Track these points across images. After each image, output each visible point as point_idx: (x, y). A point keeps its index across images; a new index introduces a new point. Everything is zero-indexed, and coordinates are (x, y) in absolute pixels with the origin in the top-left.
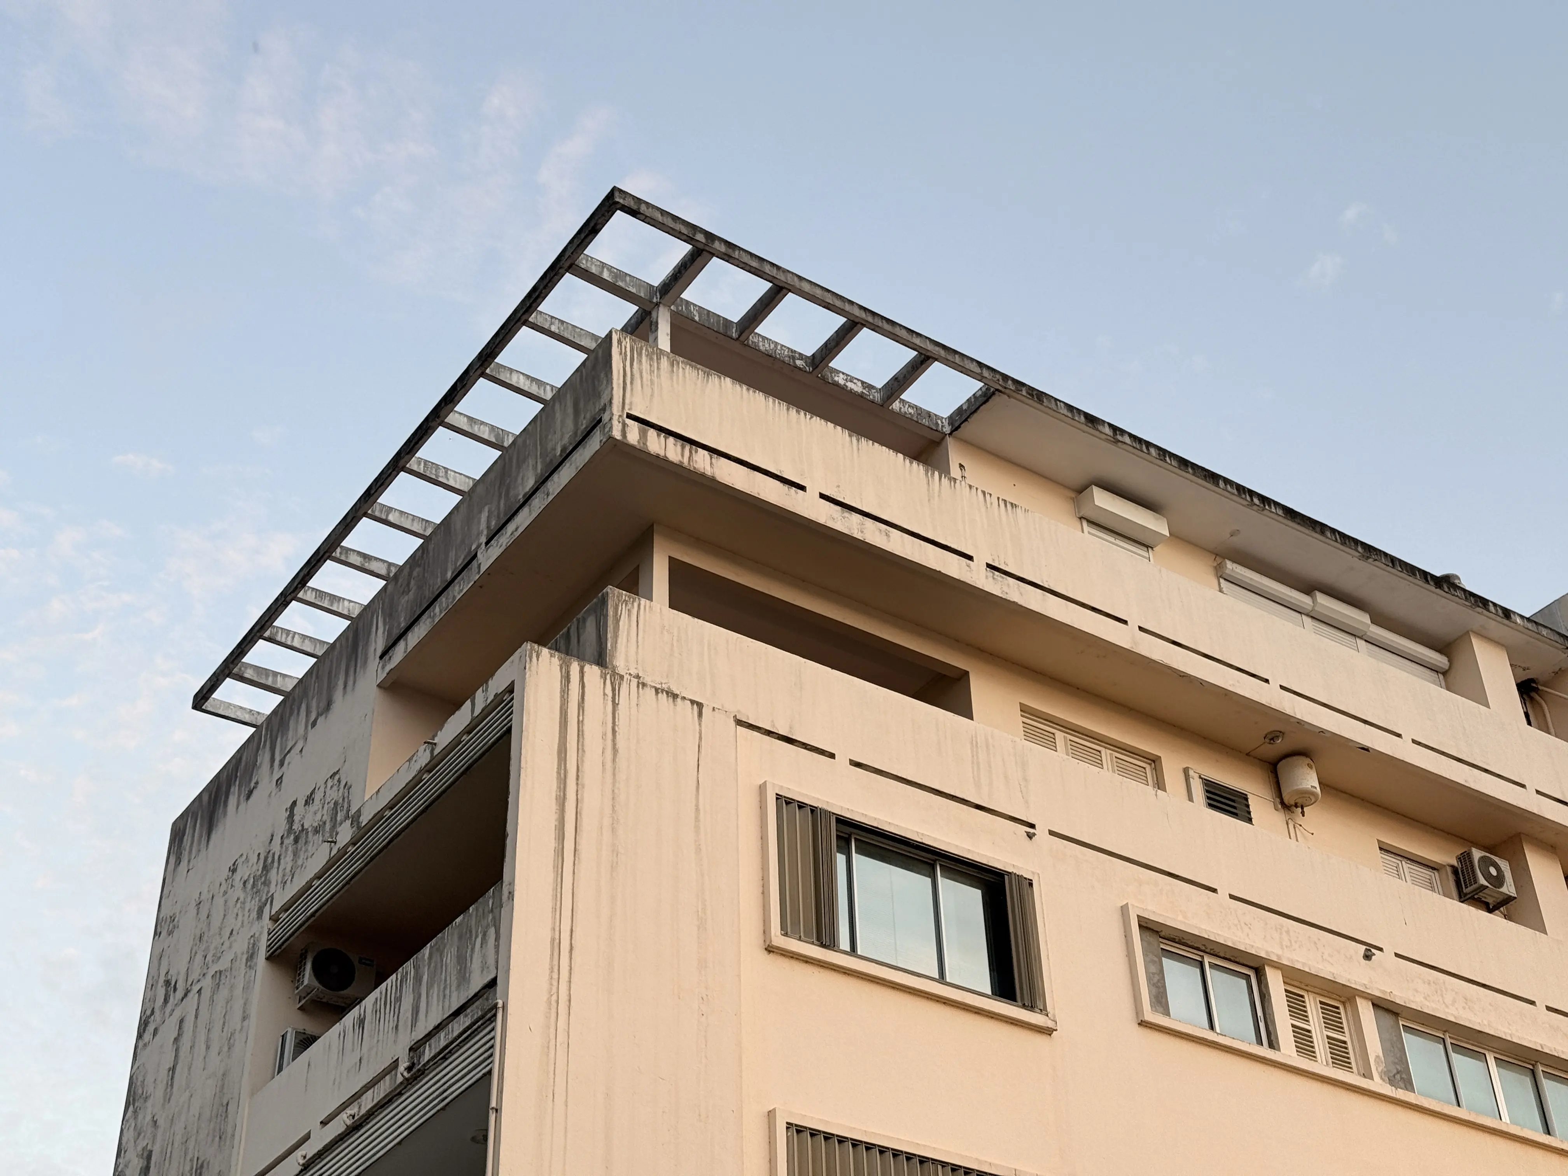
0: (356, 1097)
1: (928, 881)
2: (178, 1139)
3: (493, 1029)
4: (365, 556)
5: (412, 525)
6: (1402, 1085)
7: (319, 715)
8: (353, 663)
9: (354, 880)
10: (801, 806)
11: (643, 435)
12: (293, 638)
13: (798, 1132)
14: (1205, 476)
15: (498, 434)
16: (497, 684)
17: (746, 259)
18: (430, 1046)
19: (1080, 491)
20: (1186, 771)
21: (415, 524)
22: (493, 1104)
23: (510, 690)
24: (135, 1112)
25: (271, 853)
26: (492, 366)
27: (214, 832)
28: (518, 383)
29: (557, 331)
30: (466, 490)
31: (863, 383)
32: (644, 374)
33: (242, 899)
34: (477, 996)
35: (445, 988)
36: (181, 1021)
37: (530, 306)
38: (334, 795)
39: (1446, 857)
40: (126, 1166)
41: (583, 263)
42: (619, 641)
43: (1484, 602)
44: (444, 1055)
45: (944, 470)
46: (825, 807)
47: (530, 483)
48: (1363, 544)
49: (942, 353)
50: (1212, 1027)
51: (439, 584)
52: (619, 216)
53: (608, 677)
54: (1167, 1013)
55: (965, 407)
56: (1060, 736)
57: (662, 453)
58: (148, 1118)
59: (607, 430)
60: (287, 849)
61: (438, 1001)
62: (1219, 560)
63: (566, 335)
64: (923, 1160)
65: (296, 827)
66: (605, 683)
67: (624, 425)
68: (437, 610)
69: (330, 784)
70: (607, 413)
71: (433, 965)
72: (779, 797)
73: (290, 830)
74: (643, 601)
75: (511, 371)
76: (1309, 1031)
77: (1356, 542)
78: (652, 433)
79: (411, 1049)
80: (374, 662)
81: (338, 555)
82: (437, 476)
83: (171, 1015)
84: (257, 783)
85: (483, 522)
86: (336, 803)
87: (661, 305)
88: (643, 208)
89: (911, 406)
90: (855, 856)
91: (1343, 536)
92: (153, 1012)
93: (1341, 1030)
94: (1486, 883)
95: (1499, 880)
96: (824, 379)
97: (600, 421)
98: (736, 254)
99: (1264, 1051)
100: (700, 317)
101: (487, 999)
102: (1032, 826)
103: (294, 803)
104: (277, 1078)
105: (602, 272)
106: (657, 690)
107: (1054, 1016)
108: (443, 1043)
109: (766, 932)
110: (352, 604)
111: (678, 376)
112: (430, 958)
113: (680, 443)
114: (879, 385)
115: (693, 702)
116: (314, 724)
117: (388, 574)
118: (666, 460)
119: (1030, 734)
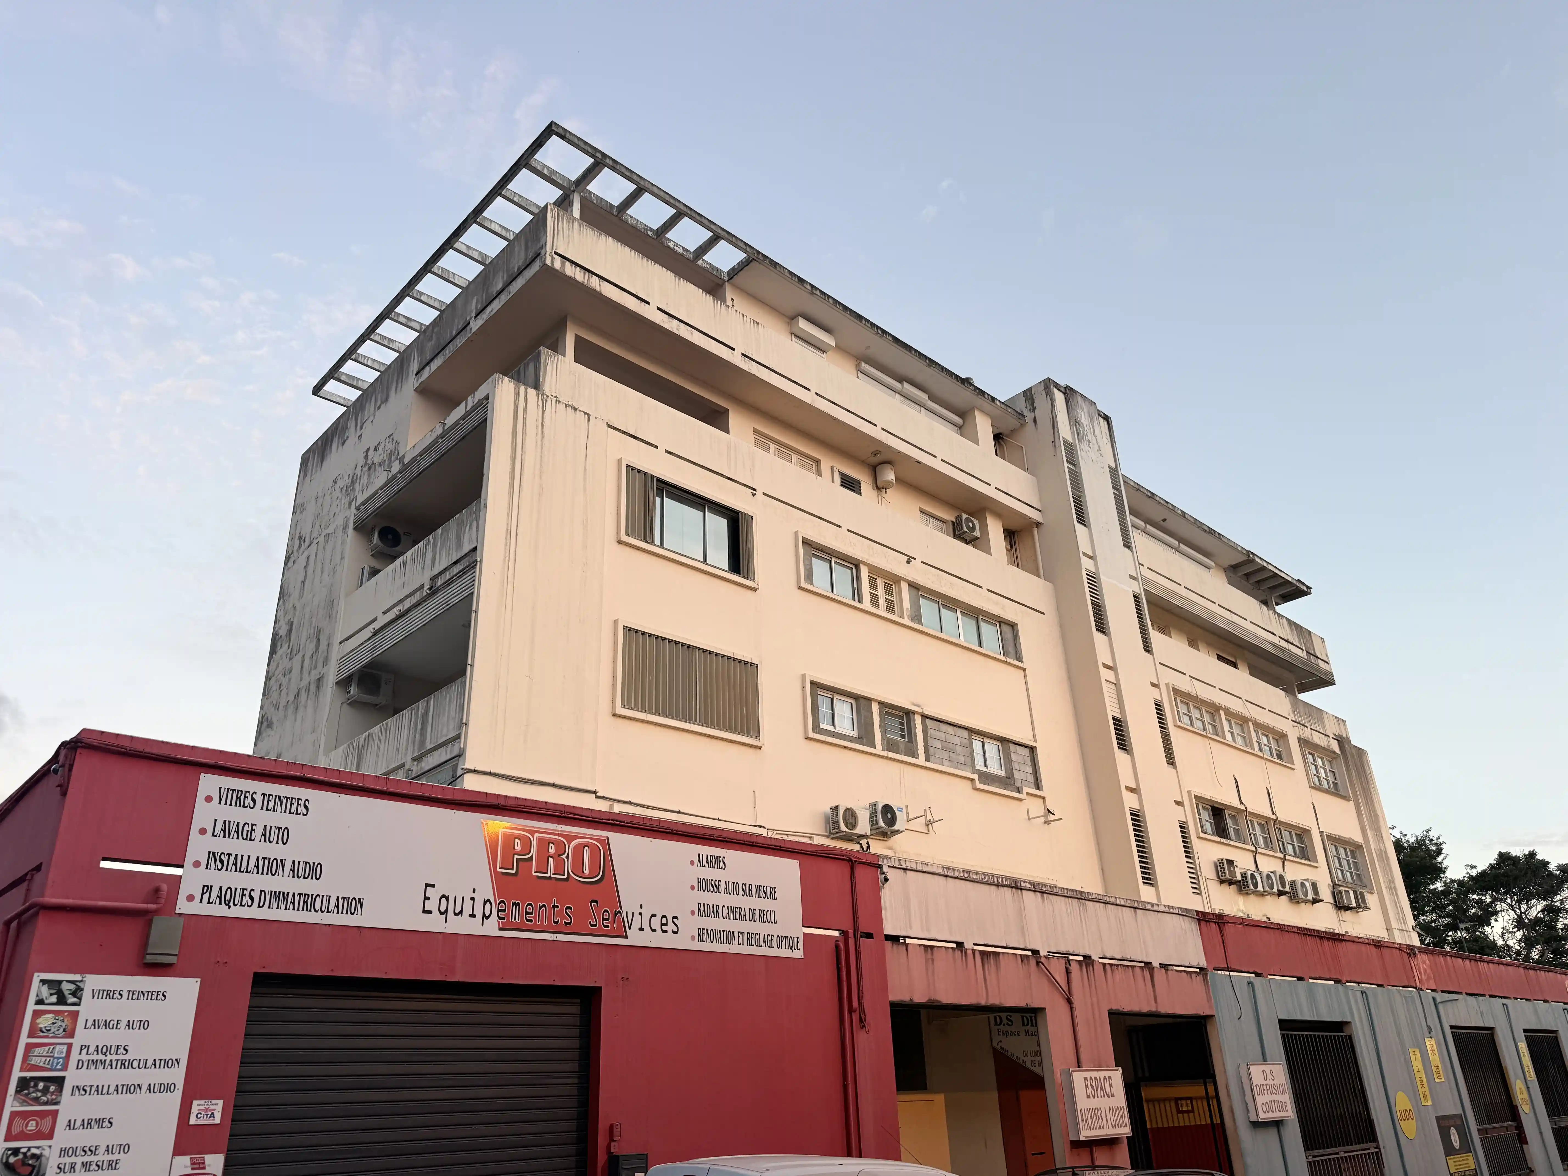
0: (401, 601)
1: (701, 513)
2: (307, 616)
3: (474, 572)
4: (408, 318)
5: (434, 303)
6: (917, 622)
7: (382, 403)
8: (400, 376)
9: (401, 492)
10: (639, 471)
11: (563, 265)
12: (368, 360)
13: (629, 630)
14: (856, 317)
15: (483, 257)
16: (480, 394)
17: (623, 170)
18: (441, 578)
19: (792, 319)
20: (832, 468)
21: (436, 303)
22: (474, 608)
23: (487, 398)
24: (284, 602)
25: (355, 475)
26: (481, 217)
27: (325, 460)
28: (495, 228)
29: (517, 201)
30: (465, 286)
31: (683, 248)
32: (565, 230)
33: (340, 497)
34: (466, 555)
35: (449, 550)
36: (308, 558)
37: (503, 185)
38: (389, 446)
39: (949, 516)
40: (280, 628)
41: (533, 164)
42: (547, 377)
43: (982, 393)
44: (448, 583)
45: (723, 301)
46: (651, 473)
47: (500, 286)
48: (930, 360)
49: (726, 235)
50: (832, 591)
51: (448, 338)
52: (554, 137)
53: (540, 396)
54: (812, 584)
55: (736, 267)
56: (772, 446)
57: (573, 276)
58: (291, 605)
59: (543, 259)
60: (364, 474)
61: (446, 556)
62: (858, 361)
63: (523, 204)
64: (689, 647)
65: (369, 462)
66: (538, 399)
67: (553, 258)
68: (447, 351)
69: (387, 441)
70: (544, 250)
71: (443, 537)
72: (628, 466)
73: (366, 463)
74: (560, 356)
75: (491, 221)
76: (877, 595)
77: (926, 357)
78: (568, 264)
79: (430, 579)
80: (412, 377)
81: (393, 317)
82: (448, 276)
83: (302, 554)
84: (348, 437)
85: (474, 306)
86: (391, 451)
87: (575, 193)
88: (568, 135)
89: (708, 263)
90: (665, 499)
91: (920, 353)
92: (293, 552)
93: (892, 595)
94: (967, 530)
95: (973, 529)
96: (662, 243)
97: (539, 254)
98: (618, 167)
99: (856, 604)
100: (597, 201)
101: (472, 557)
102: (755, 490)
103: (368, 449)
104: (360, 589)
105: (543, 170)
106: (566, 405)
107: (758, 582)
108: (448, 577)
109: (618, 533)
110: (400, 344)
111: (583, 233)
112: (442, 534)
113: (583, 271)
114: (692, 251)
115: (585, 413)
116: (379, 408)
117: (421, 329)
118: (575, 280)
119: (757, 444)
